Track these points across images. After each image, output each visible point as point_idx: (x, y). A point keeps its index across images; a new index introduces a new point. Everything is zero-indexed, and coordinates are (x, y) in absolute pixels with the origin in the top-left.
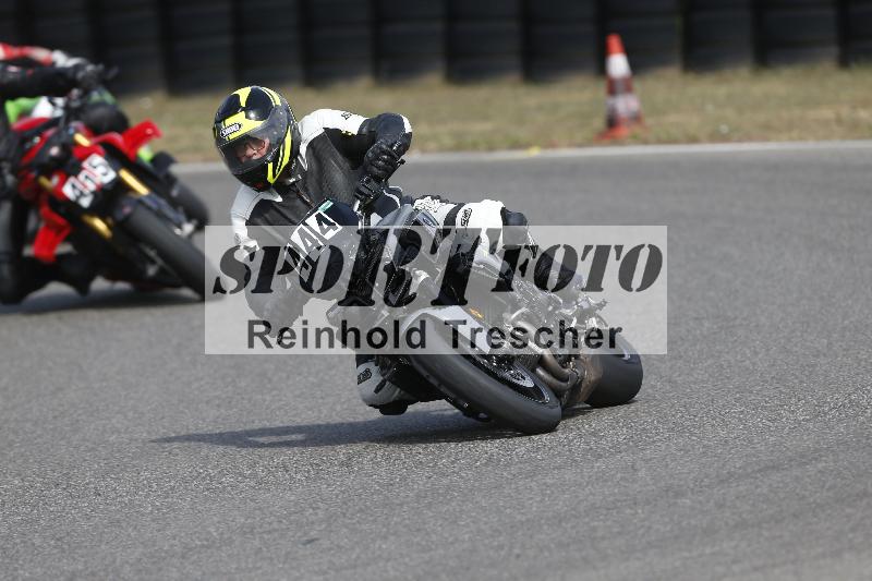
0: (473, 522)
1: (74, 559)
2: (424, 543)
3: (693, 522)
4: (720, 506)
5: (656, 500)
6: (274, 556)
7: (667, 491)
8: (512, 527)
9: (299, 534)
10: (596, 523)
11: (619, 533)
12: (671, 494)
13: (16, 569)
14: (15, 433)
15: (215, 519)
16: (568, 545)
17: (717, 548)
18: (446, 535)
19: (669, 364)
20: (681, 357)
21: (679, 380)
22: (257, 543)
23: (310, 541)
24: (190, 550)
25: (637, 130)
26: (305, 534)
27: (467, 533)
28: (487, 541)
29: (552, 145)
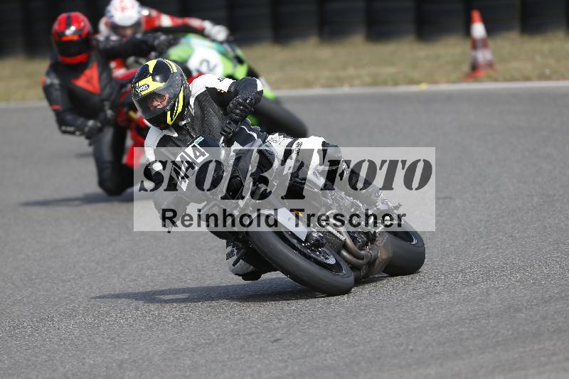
0: (383, 328)
1: (122, 352)
2: (350, 342)
3: (527, 329)
4: (544, 318)
5: (502, 314)
6: (252, 350)
7: (509, 308)
8: (408, 332)
9: (269, 336)
10: (463, 329)
11: (478, 336)
12: (512, 310)
13: (84, 358)
14: (84, 268)
15: (215, 326)
16: (445, 343)
17: (542, 346)
18: (365, 337)
19: (511, 225)
20: (518, 221)
21: (517, 235)
22: (241, 342)
23: (277, 340)
24: (198, 346)
25: (491, 72)
26: (273, 336)
27: (378, 335)
28: (391, 341)
29: (435, 82)
